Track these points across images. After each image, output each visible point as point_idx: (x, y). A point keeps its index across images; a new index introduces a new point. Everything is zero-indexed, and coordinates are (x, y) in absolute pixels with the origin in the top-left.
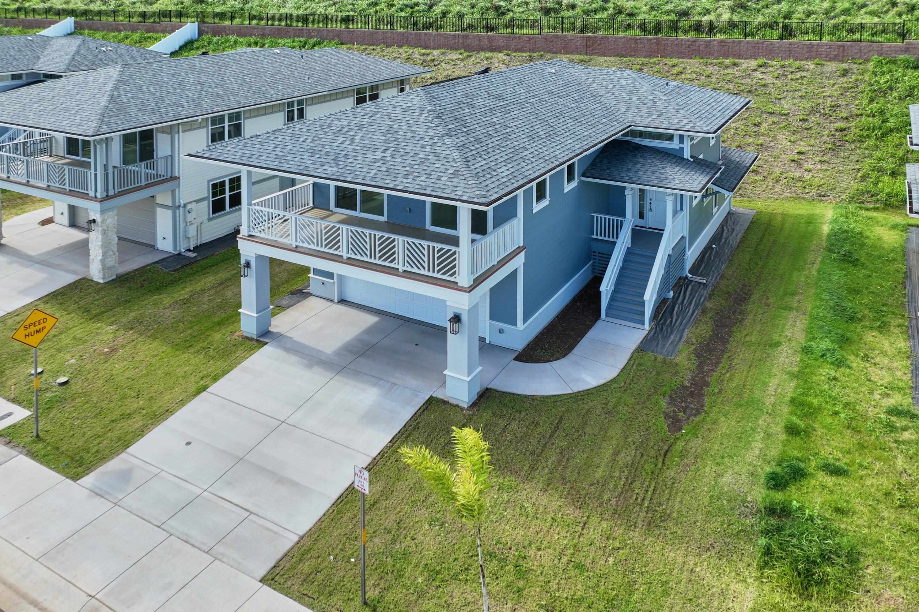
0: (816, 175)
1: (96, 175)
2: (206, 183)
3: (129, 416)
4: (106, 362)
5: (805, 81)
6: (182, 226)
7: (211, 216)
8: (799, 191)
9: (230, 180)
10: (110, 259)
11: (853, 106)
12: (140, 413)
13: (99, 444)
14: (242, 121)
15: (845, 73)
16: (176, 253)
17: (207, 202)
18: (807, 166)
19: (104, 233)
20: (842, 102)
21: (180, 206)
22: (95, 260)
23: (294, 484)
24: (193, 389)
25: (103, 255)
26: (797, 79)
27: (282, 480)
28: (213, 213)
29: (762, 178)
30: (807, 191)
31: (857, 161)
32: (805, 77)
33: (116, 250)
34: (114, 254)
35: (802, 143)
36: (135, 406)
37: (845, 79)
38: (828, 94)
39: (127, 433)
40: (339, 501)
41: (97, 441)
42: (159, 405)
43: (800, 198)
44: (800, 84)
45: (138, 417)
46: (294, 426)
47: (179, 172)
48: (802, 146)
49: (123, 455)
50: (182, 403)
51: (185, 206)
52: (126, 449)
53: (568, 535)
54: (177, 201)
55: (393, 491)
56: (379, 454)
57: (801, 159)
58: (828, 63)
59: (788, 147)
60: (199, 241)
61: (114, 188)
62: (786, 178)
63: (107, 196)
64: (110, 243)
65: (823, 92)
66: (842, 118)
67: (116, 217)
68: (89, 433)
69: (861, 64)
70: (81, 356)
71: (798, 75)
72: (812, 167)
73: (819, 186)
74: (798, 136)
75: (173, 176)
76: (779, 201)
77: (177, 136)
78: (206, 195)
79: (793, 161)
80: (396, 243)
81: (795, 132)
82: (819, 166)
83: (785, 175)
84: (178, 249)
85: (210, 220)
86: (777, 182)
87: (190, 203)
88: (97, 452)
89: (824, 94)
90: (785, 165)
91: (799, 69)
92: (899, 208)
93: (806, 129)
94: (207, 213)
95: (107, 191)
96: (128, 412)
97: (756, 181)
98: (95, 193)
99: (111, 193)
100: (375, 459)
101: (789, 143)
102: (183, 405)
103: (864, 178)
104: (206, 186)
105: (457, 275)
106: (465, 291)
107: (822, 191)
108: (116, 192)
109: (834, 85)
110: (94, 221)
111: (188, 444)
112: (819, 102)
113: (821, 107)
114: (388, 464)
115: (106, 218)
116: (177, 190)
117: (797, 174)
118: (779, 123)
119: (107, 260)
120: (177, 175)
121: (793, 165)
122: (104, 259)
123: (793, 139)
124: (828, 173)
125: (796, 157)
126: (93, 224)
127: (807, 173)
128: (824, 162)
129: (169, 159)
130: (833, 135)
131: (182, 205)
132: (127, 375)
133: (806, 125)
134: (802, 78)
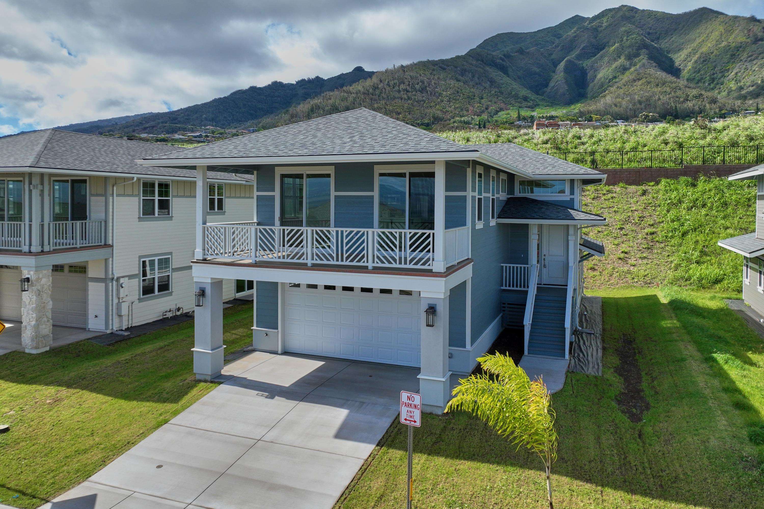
0: (640, 268)
1: (30, 226)
2: (138, 259)
3: (85, 451)
4: (50, 411)
5: (615, 200)
6: (115, 301)
7: (142, 297)
8: (629, 281)
9: (158, 259)
10: (44, 326)
11: (655, 216)
12: (98, 448)
13: (54, 477)
14: (170, 198)
15: (644, 193)
16: (109, 332)
17: (137, 279)
18: (632, 262)
19: (39, 293)
20: (646, 214)
21: (113, 279)
22: (28, 328)
23: (288, 489)
24: (154, 423)
25: (37, 321)
26: (609, 199)
27: (273, 487)
28: (143, 295)
29: (599, 273)
30: (636, 280)
31: (668, 256)
32: (614, 197)
33: (50, 316)
34: (48, 321)
35: (623, 245)
36: (91, 443)
37: (644, 197)
38: (634, 209)
39: (86, 465)
40: (343, 498)
41: (52, 475)
42: (119, 439)
43: (631, 286)
44: (612, 202)
45: (95, 451)
46: (272, 442)
47: (113, 240)
48: (624, 247)
49: (85, 484)
50: (143, 435)
51: (118, 279)
52: (87, 478)
53: (591, 501)
54: (110, 273)
55: (396, 485)
56: (370, 456)
57: (626, 258)
58: (630, 187)
59: (614, 249)
60: (130, 323)
61: (49, 244)
62: (617, 272)
63: (42, 251)
64: (44, 307)
65: (630, 207)
66: (649, 225)
67: (51, 278)
68: (40, 469)
69: (653, 186)
70: (21, 408)
71: (610, 196)
72: (635, 262)
73: (645, 276)
74: (620, 240)
75: (107, 243)
76: (616, 290)
77: (111, 198)
78: (137, 272)
79: (620, 259)
80: (365, 237)
81: (616, 238)
82: (640, 261)
83: (616, 270)
84: (111, 328)
85: (140, 300)
86: (611, 276)
87: (123, 277)
88: (53, 483)
89: (632, 209)
90: (614, 262)
91: (609, 191)
92: (709, 288)
93: (624, 235)
94: (137, 293)
95: (42, 246)
96: (83, 448)
97: (594, 276)
98: (30, 248)
99: (46, 249)
100: (367, 460)
101: (613, 246)
102: (145, 437)
103: (677, 268)
104: (138, 263)
105: (430, 262)
106: (441, 276)
107: (648, 279)
108: (52, 250)
109: (637, 202)
110: (28, 280)
111: (159, 467)
112: (628, 214)
113: (631, 218)
114: (383, 463)
115: (41, 276)
116: (111, 259)
117: (626, 269)
118: (602, 232)
119: (41, 327)
120: (110, 243)
121: (620, 261)
122: (38, 325)
123: (616, 242)
124: (649, 266)
125: (622, 256)
126: (26, 283)
127: (632, 267)
128: (645, 258)
129: (103, 224)
130: (645, 238)
131: (115, 278)
132: (76, 418)
133: (623, 232)
134: (612, 198)
